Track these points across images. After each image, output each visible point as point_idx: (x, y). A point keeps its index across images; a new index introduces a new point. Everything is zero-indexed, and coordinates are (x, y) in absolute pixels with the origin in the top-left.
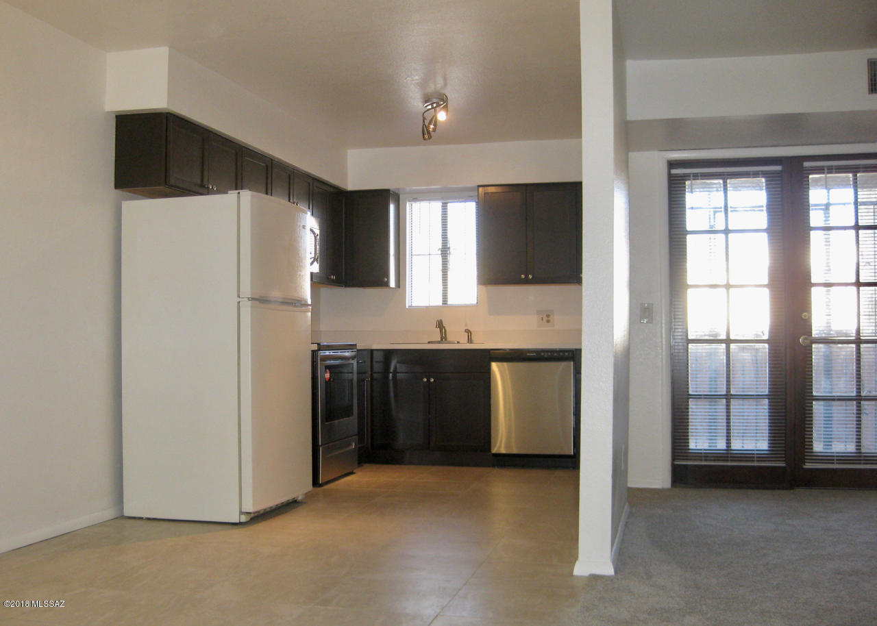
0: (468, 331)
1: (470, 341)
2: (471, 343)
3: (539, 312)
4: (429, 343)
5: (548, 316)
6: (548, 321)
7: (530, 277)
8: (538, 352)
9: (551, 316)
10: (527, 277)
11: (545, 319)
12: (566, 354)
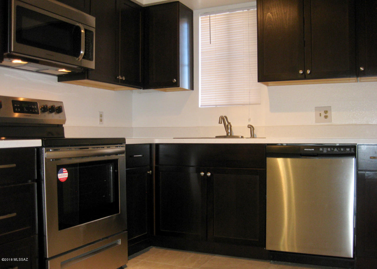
0: (251, 127)
1: (253, 136)
2: (253, 137)
3: (317, 109)
4: (217, 137)
5: (326, 112)
6: (326, 117)
7: (308, 72)
8: (317, 147)
9: (329, 112)
10: (304, 72)
11: (323, 115)
12: (348, 149)
